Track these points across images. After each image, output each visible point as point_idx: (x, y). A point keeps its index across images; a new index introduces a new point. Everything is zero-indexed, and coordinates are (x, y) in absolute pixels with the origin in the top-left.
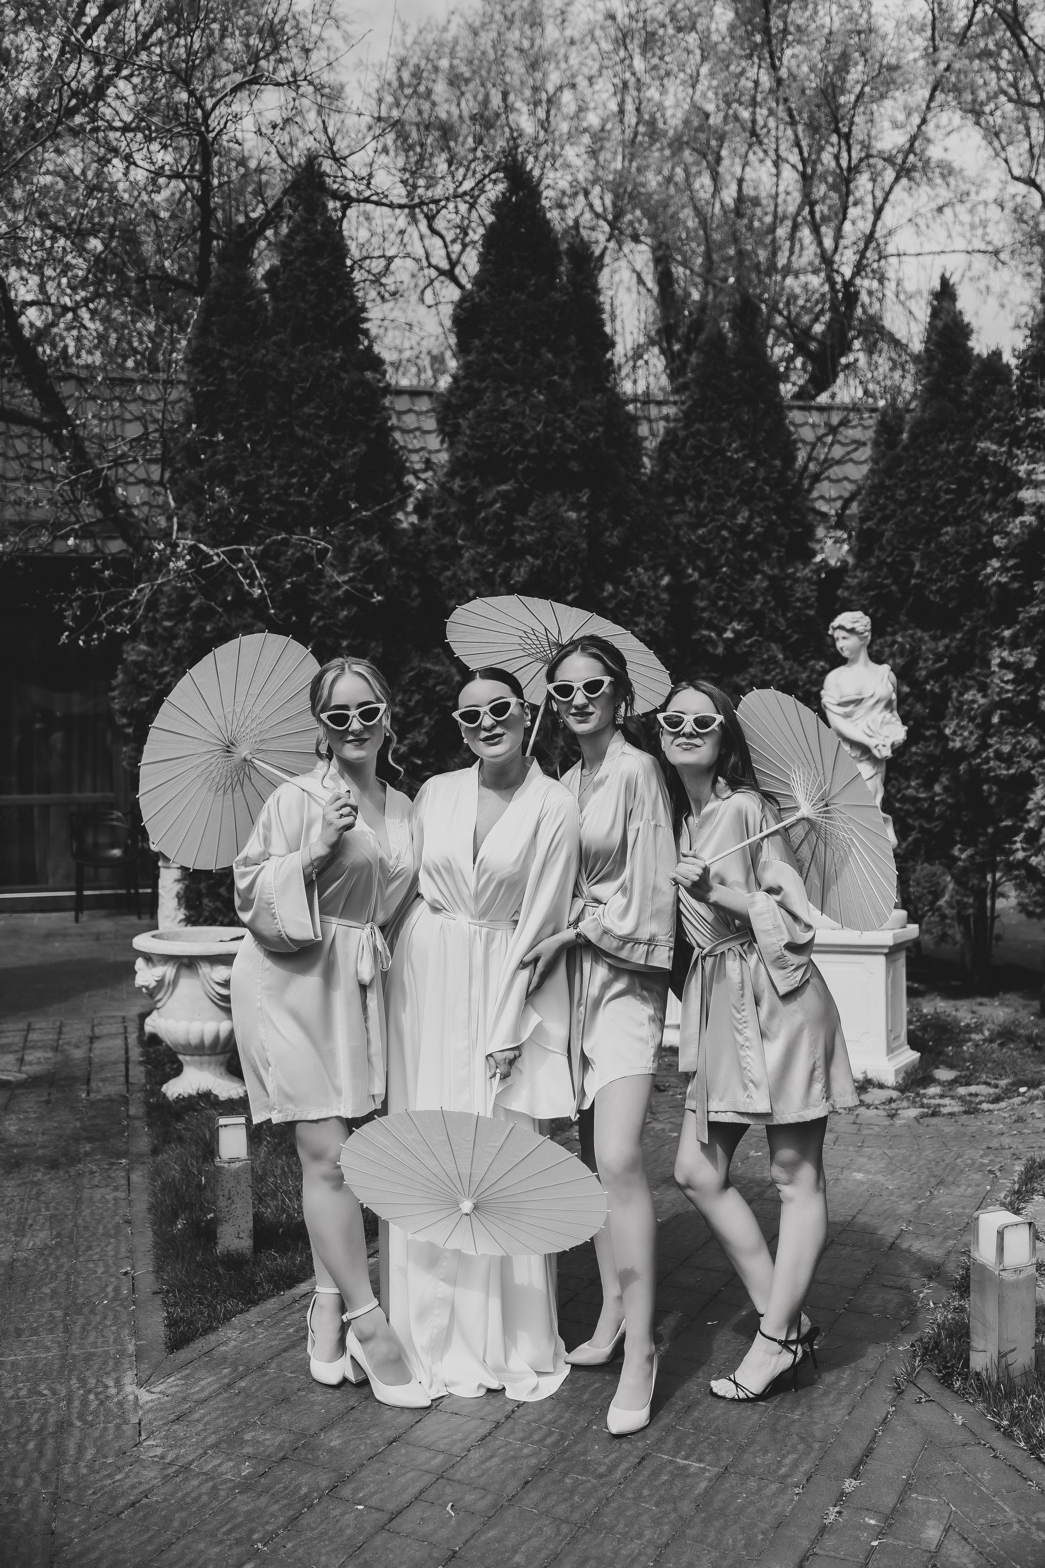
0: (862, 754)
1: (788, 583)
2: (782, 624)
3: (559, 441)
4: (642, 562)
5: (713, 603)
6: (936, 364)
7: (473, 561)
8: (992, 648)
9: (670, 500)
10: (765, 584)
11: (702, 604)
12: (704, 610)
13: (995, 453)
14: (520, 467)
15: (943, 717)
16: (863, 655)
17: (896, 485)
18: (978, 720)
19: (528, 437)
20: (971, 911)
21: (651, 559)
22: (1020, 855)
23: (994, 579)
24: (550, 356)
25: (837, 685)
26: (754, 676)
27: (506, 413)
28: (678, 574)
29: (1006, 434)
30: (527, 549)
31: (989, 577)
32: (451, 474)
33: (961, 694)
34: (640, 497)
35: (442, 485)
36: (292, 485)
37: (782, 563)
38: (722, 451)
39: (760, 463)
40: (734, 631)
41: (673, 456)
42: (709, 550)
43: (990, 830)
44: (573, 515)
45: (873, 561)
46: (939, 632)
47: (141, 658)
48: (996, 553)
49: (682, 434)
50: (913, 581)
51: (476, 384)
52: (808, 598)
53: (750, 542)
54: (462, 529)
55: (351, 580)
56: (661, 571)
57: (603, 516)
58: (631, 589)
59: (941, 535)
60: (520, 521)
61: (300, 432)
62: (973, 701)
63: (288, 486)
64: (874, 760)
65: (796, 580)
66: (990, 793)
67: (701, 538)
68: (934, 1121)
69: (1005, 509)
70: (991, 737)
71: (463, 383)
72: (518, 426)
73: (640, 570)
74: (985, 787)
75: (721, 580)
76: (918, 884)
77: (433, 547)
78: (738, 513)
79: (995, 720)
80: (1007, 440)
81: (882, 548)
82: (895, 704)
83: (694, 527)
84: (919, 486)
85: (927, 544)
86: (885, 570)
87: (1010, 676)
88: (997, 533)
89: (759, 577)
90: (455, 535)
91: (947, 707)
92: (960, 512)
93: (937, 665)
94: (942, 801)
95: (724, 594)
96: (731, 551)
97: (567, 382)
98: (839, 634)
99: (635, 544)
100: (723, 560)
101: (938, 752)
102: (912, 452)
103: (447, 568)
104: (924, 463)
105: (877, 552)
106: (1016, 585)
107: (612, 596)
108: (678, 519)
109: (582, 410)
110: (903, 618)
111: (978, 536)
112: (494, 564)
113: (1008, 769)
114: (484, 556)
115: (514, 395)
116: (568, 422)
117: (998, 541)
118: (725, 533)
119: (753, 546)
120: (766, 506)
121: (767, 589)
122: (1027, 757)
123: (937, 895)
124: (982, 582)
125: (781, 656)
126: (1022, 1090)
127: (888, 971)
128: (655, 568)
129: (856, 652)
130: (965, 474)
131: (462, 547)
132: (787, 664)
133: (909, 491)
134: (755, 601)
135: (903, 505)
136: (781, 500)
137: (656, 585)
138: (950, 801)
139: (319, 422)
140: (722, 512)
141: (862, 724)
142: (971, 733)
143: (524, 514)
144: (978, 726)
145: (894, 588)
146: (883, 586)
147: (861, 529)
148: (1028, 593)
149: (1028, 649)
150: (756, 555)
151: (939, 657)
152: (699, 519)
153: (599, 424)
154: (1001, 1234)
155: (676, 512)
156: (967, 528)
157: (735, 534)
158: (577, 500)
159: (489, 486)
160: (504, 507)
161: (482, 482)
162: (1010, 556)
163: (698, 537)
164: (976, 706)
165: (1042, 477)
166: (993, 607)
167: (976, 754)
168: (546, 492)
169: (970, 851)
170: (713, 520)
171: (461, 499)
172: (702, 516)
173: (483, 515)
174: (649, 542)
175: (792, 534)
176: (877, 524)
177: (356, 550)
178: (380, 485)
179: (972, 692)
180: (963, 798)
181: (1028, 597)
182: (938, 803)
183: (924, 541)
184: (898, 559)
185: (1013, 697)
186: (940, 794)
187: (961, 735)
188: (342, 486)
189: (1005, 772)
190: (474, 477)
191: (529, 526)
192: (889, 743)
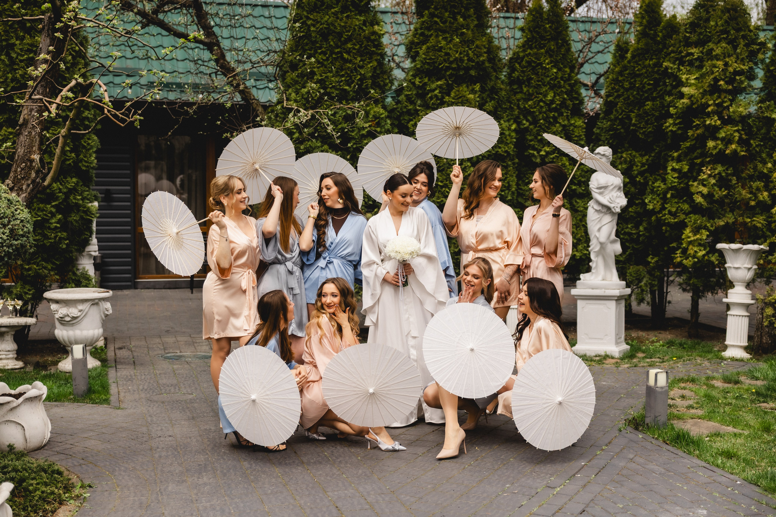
0: (607, 210)
1: (572, 128)
3: (466, 61)
4: (503, 118)
5: (536, 137)
6: (644, 21)
8: (668, 161)
9: (515, 87)
11: (530, 138)
12: (531, 141)
13: (672, 68)
14: (448, 73)
15: (645, 194)
17: (624, 80)
18: (661, 196)
19: (451, 59)
20: (656, 288)
21: (508, 116)
22: (679, 259)
23: (670, 128)
24: (461, 20)
25: (597, 180)
27: (441, 47)
28: (519, 123)
29: (677, 59)
31: (667, 127)
32: (414, 76)
33: (653, 183)
36: (342, 81)
37: (569, 118)
38: (541, 64)
39: (559, 69)
40: (545, 151)
41: (518, 66)
42: (534, 112)
43: (666, 248)
44: (471, 96)
45: (612, 117)
46: (643, 153)
48: (671, 116)
49: (521, 54)
50: (631, 128)
51: (426, 32)
52: (581, 136)
53: (554, 108)
54: (419, 102)
55: (370, 126)
56: (512, 121)
57: (485, 96)
59: (645, 106)
60: (447, 99)
61: (345, 56)
62: (659, 187)
63: (340, 81)
64: (613, 213)
65: (575, 127)
66: (666, 231)
68: (635, 368)
69: (676, 95)
70: (667, 204)
71: (419, 31)
72: (447, 54)
73: (502, 122)
74: (664, 228)
75: (540, 126)
76: (631, 275)
78: (548, 94)
79: (669, 196)
80: (677, 62)
81: (617, 111)
82: (622, 188)
83: (526, 100)
84: (635, 81)
85: (639, 110)
87: (676, 175)
88: (672, 106)
89: (558, 125)
90: (415, 104)
91: (646, 189)
92: (654, 95)
93: (643, 169)
94: (643, 234)
96: (545, 113)
97: (470, 32)
99: (500, 109)
100: (541, 117)
101: (642, 211)
102: (632, 64)
103: (412, 120)
104: (638, 70)
105: (614, 113)
106: (680, 132)
108: (519, 96)
109: (477, 46)
110: (627, 145)
111: (663, 106)
113: (675, 219)
115: (445, 39)
116: (470, 52)
117: (672, 110)
118: (541, 104)
119: (555, 110)
120: (562, 91)
121: (561, 131)
122: (683, 213)
123: (640, 281)
124: (664, 129)
125: (567, 164)
126: (674, 359)
127: (616, 308)
128: (508, 121)
130: (656, 76)
131: (419, 110)
133: (631, 83)
135: (627, 90)
136: (568, 88)
137: (509, 129)
138: (647, 234)
139: (354, 51)
140: (541, 94)
141: (607, 197)
142: (658, 202)
143: (449, 95)
144: (661, 198)
145: (622, 130)
146: (618, 129)
147: (606, 100)
148: (685, 136)
149: (685, 163)
150: (556, 114)
151: (643, 165)
152: (529, 97)
153: (485, 53)
154: (656, 375)
155: (518, 93)
156: (658, 102)
157: (547, 104)
158: (473, 89)
159: (433, 82)
160: (440, 92)
161: (429, 80)
162: (678, 118)
163: (529, 106)
164: (660, 189)
165: (693, 81)
166: (669, 141)
167: (660, 212)
168: (459, 85)
169: (656, 259)
170: (536, 97)
171: (419, 87)
172: (530, 95)
173: (430, 95)
174: (506, 108)
175: (574, 104)
176: (615, 99)
177: (372, 112)
178: (382, 81)
179: (658, 182)
180: (653, 233)
181: (685, 138)
182: (641, 235)
183: (637, 108)
184: (624, 117)
185: (677, 185)
186: (642, 231)
187: (653, 203)
188: (365, 82)
189: (673, 221)
190: (425, 78)
191: (452, 102)
192: (619, 206)
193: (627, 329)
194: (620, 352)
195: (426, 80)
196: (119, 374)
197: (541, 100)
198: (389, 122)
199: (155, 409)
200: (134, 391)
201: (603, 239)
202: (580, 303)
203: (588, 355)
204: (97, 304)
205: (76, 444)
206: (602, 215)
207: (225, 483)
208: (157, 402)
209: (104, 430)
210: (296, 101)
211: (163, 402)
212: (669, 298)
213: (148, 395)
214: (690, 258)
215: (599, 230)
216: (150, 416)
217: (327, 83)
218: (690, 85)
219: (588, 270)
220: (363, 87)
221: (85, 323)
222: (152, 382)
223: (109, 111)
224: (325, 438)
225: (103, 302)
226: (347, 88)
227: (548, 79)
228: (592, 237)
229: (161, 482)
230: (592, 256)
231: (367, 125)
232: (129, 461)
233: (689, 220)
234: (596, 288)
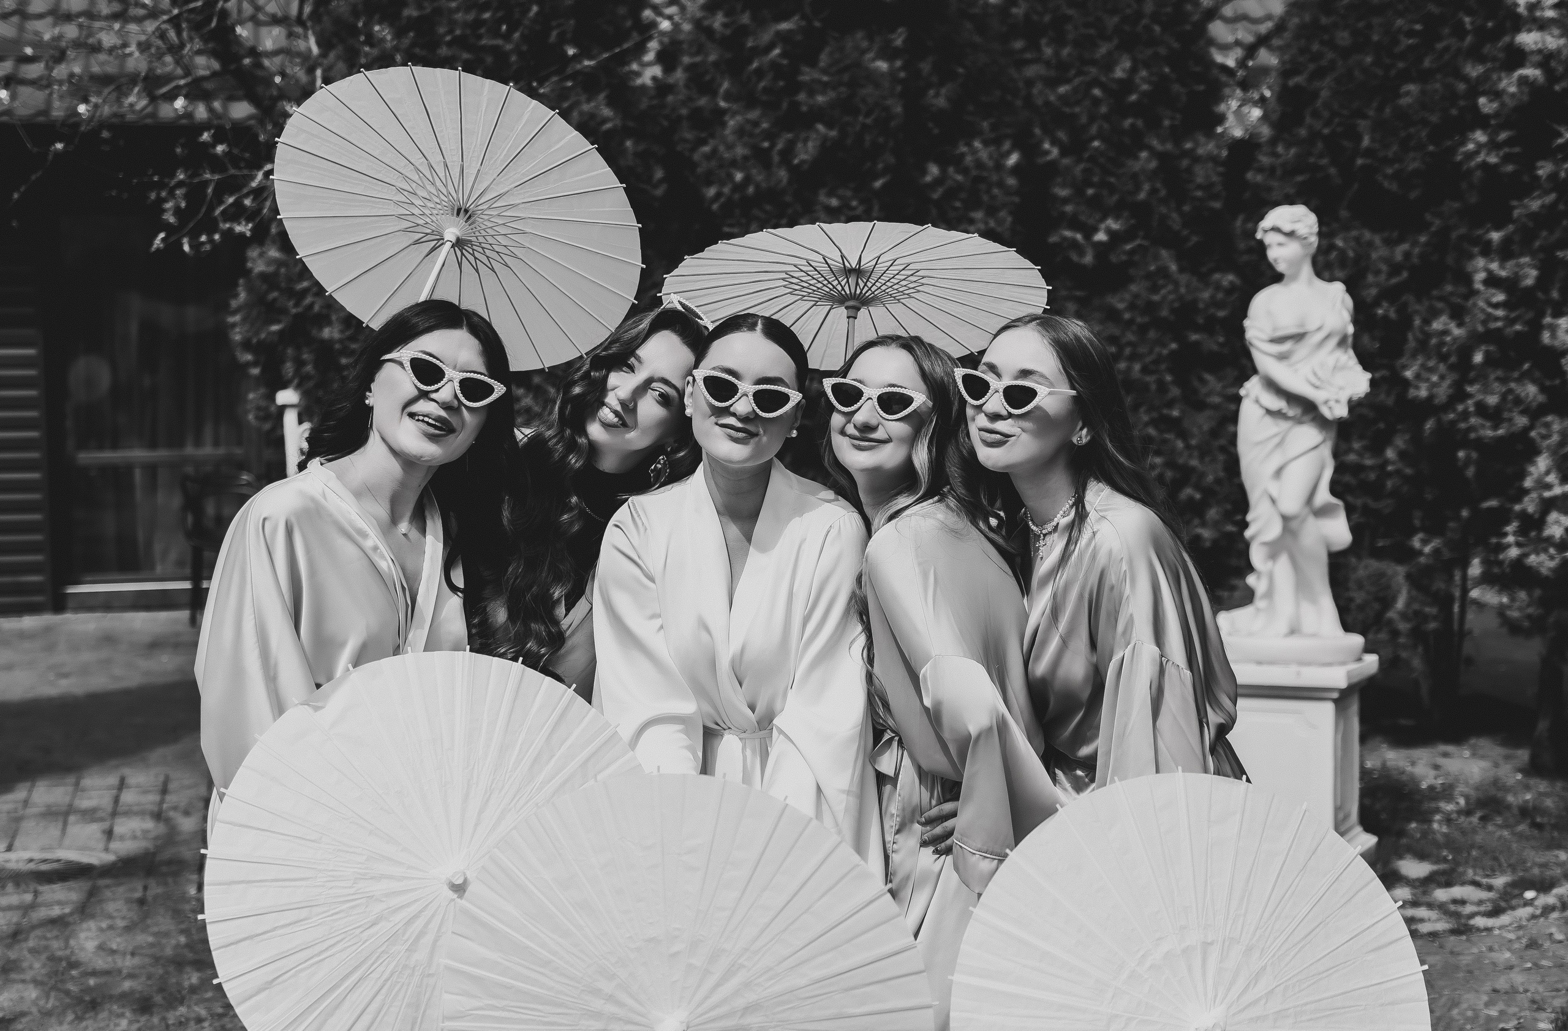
0: (1303, 413)
1: (1185, 163)
2: (1175, 221)
4: (980, 133)
5: (1079, 191)
7: (740, 132)
8: (1471, 257)
9: (1018, 45)
10: (1153, 164)
11: (1063, 193)
12: (1066, 201)
15: (1400, 354)
16: (1307, 270)
17: (1335, 25)
18: (1453, 359)
20: (1430, 624)
21: (994, 127)
22: (1514, 552)
23: (1480, 159)
25: (1267, 313)
26: (1136, 296)
28: (1030, 150)
30: (819, 114)
31: (1469, 155)
32: (710, 8)
33: (1427, 322)
34: (977, 39)
35: (698, 23)
36: (484, 22)
37: (1177, 135)
40: (1109, 232)
42: (1073, 116)
43: (1465, 513)
44: (882, 65)
45: (1303, 132)
46: (1395, 234)
47: (271, 269)
48: (1482, 121)
50: (1359, 161)
52: (1211, 185)
53: (1132, 104)
54: (726, 85)
56: (1007, 145)
57: (926, 67)
58: (965, 171)
59: (1399, 96)
60: (807, 75)
62: (1446, 332)
63: (478, 23)
64: (1321, 422)
65: (1197, 159)
66: (1468, 461)
67: (1062, 98)
69: (1494, 59)
70: (1471, 382)
73: (977, 144)
74: (1461, 454)
75: (1090, 159)
77: (684, 112)
78: (1115, 63)
79: (1478, 358)
81: (1316, 114)
82: (1350, 340)
83: (1052, 83)
84: (1369, 26)
85: (1380, 109)
86: (1320, 145)
87: (1500, 297)
88: (1483, 93)
89: (1144, 155)
90: (715, 94)
91: (1405, 340)
92: (1426, 64)
93: (1394, 281)
94: (1398, 472)
95: (1096, 179)
96: (1105, 117)
98: (1271, 239)
99: (971, 108)
100: (1094, 130)
101: (1390, 401)
103: (704, 142)
105: (1308, 120)
106: (1510, 168)
107: (938, 182)
108: (1031, 71)
110: (1344, 214)
111: (1454, 97)
112: (771, 136)
113: (1495, 427)
114: (756, 124)
117: (1484, 104)
118: (1097, 92)
119: (1136, 110)
120: (1155, 54)
121: (1155, 172)
122: (1523, 412)
123: (1385, 603)
124: (1460, 163)
125: (1174, 267)
126: (1529, 894)
127: (1335, 724)
128: (997, 142)
129: (1296, 264)
131: (723, 112)
132: (1183, 278)
133: (1355, 33)
134: (1138, 188)
135: (1345, 53)
136: (1176, 45)
137: (999, 166)
138: (1408, 471)
140: (1093, 62)
141: (1304, 370)
142: (1442, 377)
143: (813, 63)
144: (1452, 368)
145: (1333, 171)
147: (1285, 86)
148: (1526, 178)
149: (1525, 260)
150: (1140, 123)
151: (1395, 269)
152: (1060, 72)
155: (1028, 62)
156: (1438, 86)
157: (1111, 93)
158: (887, 45)
159: (764, 25)
160: (785, 54)
161: (754, 18)
162: (1502, 127)
163: (1060, 98)
164: (1448, 339)
165: (1550, 14)
166: (1474, 197)
167: (1449, 406)
168: (844, 32)
169: (1435, 543)
170: (1080, 73)
171: (724, 42)
172: (1064, 67)
173: (755, 65)
174: (990, 105)
176: (1309, 80)
178: (610, 23)
179: (1444, 319)
180: (1427, 467)
181: (1529, 186)
182: (1390, 475)
183: (1375, 105)
184: (1339, 129)
185: (1505, 326)
186: (1393, 463)
187: (1428, 380)
188: (554, 23)
189: (1490, 433)
190: (743, 11)
191: (820, 82)
192: (1344, 398)
201: (1290, 503)
206: (1284, 425)
212: (1467, 650)
214: (1552, 551)
215: (1278, 473)
218: (1543, 25)
228: (1254, 495)
230: (1257, 555)
233: (1543, 431)
234: (1271, 663)
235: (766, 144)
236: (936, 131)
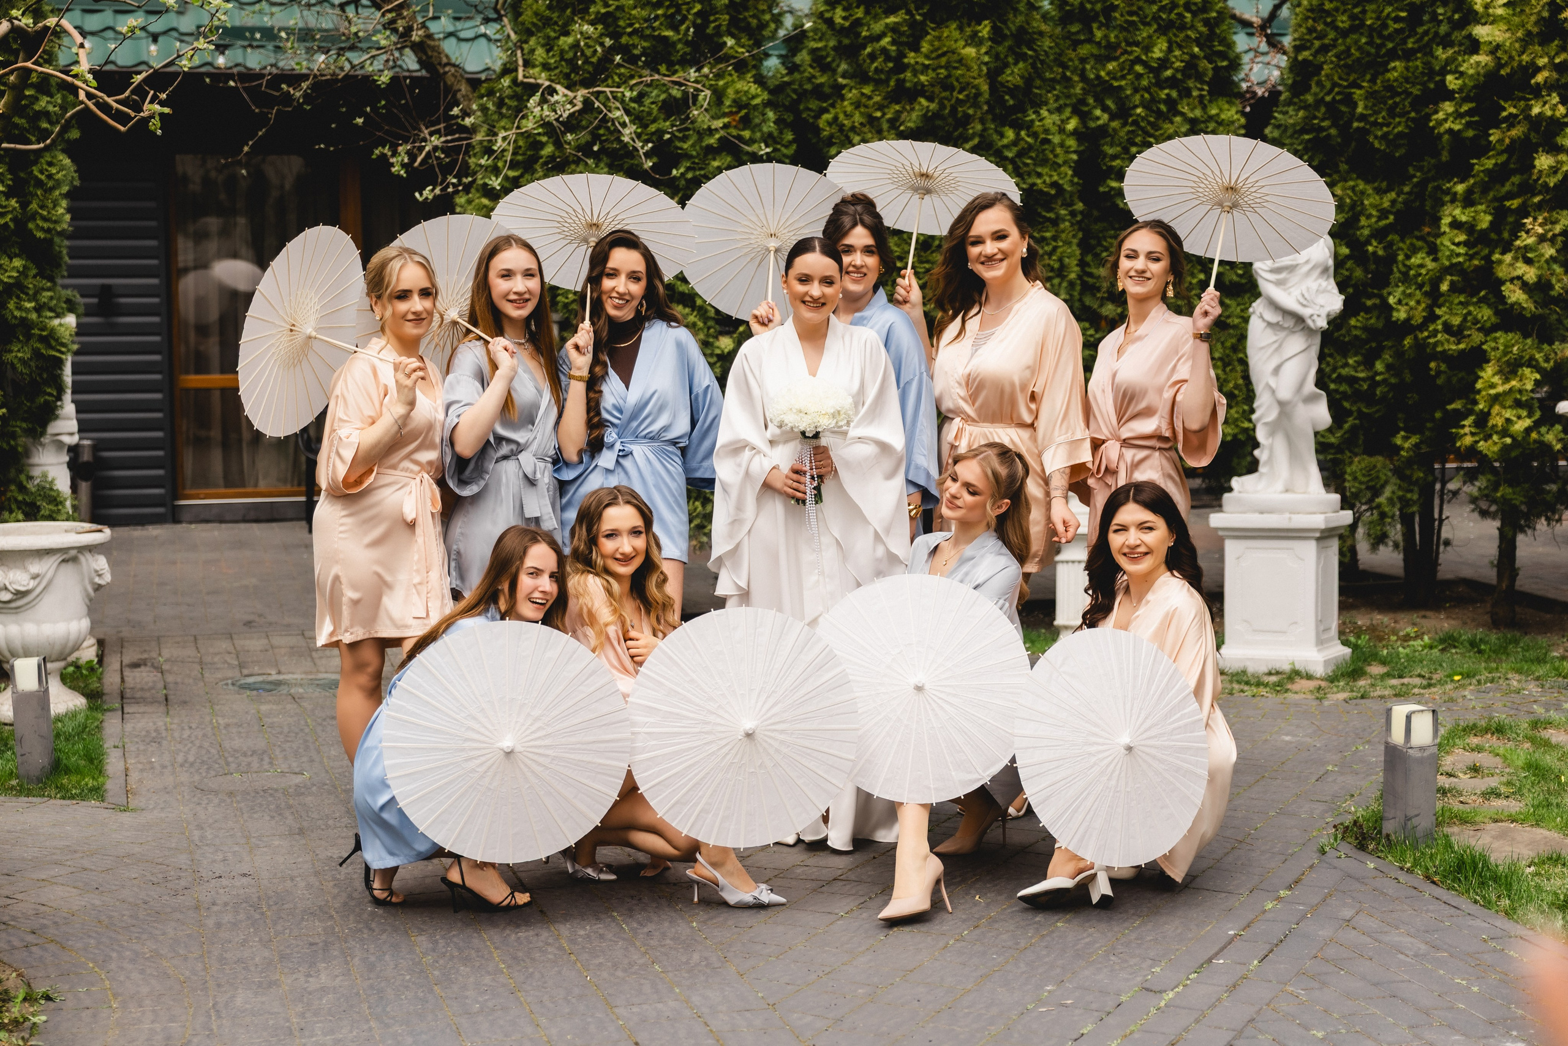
0: (1296, 324)
1: (1212, 126)
4: (1046, 103)
7: (857, 105)
8: (1443, 204)
9: (1074, 28)
11: (1110, 151)
12: (1114, 157)
15: (1387, 284)
17: (1337, 9)
18: (1427, 288)
20: (1415, 509)
21: (1057, 99)
22: (1468, 440)
23: (1447, 126)
28: (1084, 116)
30: (919, 91)
31: (1440, 123)
32: (831, 4)
33: (1408, 257)
35: (820, 16)
42: (1120, 87)
43: (1438, 415)
44: (970, 51)
45: (1310, 98)
46: (1384, 185)
48: (1449, 95)
53: (1168, 79)
54: (843, 66)
55: (726, 126)
56: (1068, 112)
57: (1004, 51)
58: (1035, 135)
59: (1388, 71)
60: (911, 58)
62: (1421, 266)
63: (653, 18)
64: (1309, 331)
65: (1220, 123)
66: (1439, 373)
67: (1112, 75)
68: (1363, 701)
69: (1461, 44)
70: (1439, 307)
73: (1044, 113)
74: (1433, 365)
75: (1135, 123)
76: (1355, 479)
77: (809, 87)
78: (1154, 44)
79: (1444, 287)
81: (1320, 84)
82: (1332, 270)
83: (1102, 60)
84: (1364, 12)
85: (1373, 81)
87: (1462, 238)
88: (1451, 72)
89: (1178, 119)
90: (834, 71)
91: (1391, 272)
92: (1410, 45)
93: (1382, 223)
94: (1384, 381)
95: (1138, 140)
96: (1147, 89)
99: (1038, 82)
101: (1380, 325)
103: (826, 111)
105: (1314, 89)
106: (1470, 133)
107: (1015, 143)
108: (1084, 50)
110: (1344, 167)
111: (1431, 72)
113: (1459, 343)
114: (870, 98)
117: (1452, 81)
118: (1139, 68)
119: (1172, 82)
120: (1188, 37)
122: (1479, 330)
123: (1376, 492)
124: (1434, 128)
127: (1319, 558)
131: (843, 87)
133: (1353, 17)
135: (1344, 33)
136: (1203, 29)
137: (1062, 130)
138: (1393, 380)
140: (1137, 44)
141: (1296, 293)
142: (1418, 302)
143: (916, 49)
144: (1426, 294)
145: (1333, 131)
146: (1322, 129)
147: (1296, 59)
148: (1484, 143)
149: (1482, 207)
150: (1174, 94)
151: (1383, 214)
152: (1109, 52)
154: (1409, 718)
155: (1082, 42)
156: (1418, 63)
157: (1151, 69)
158: (975, 34)
159: (876, 18)
160: (894, 42)
161: (867, 12)
162: (1466, 100)
163: (1108, 73)
164: (1423, 271)
165: (1500, 11)
166: (1445, 156)
167: (1423, 326)
168: (940, 24)
169: (1414, 439)
170: (1126, 52)
171: (842, 31)
172: (1111, 47)
173: (869, 50)
174: (1053, 80)
175: (1216, 69)
176: (1315, 55)
177: (730, 92)
178: (754, 16)
179: (1419, 255)
180: (1408, 377)
181: (1482, 148)
182: (1378, 384)
183: (1368, 77)
184: (1338, 98)
185: (1465, 261)
186: (1381, 373)
187: (1407, 304)
188: (712, 18)
189: (1454, 347)
190: (858, 7)
191: (923, 65)
192: (1324, 313)
193: (1343, 607)
194: (1326, 662)
195: (860, 13)
196: (129, 727)
197: (1138, 60)
198: (771, 114)
199: (210, 809)
200: (164, 767)
201: (1285, 392)
202: (1231, 548)
203: (1251, 669)
204: (74, 560)
205: (19, 896)
206: (1282, 334)
207: (371, 987)
208: (216, 793)
209: (86, 863)
210: (546, 67)
211: (231, 794)
212: (1445, 533)
213: (197, 778)
214: (1495, 437)
215: (1277, 371)
216: (200, 827)
217: (621, 23)
218: (1494, 21)
219: (1252, 467)
220: (709, 31)
221: (47, 605)
222: (206, 745)
223: (89, 96)
224: (613, 877)
225: (88, 555)
226: (669, 33)
227: (1155, 8)
228: (1259, 388)
229: (219, 986)
230: (1261, 435)
231: (719, 123)
232: (145, 936)
233: (1493, 345)
234: (1270, 511)
235: (879, 114)
236: (1011, 102)
